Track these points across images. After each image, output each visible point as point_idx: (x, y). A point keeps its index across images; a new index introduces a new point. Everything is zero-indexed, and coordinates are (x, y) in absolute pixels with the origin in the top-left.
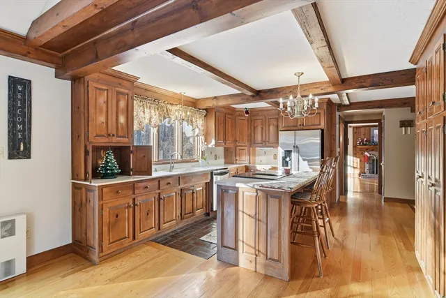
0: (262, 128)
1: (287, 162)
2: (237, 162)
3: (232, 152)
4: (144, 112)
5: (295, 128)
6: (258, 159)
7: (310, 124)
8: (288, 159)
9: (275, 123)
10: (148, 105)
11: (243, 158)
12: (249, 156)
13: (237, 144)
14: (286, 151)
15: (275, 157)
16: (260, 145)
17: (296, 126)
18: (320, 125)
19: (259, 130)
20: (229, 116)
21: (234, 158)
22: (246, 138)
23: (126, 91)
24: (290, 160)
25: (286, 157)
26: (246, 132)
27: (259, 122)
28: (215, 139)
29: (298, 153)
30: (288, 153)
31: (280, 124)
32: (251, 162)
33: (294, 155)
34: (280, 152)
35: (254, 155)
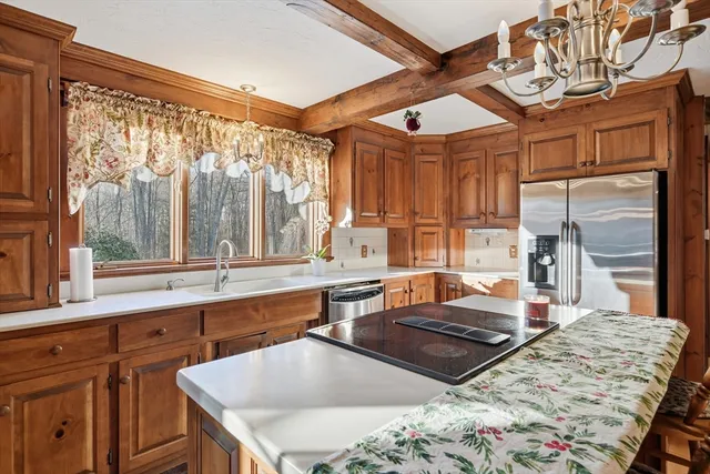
0: (478, 181)
1: (544, 269)
2: (418, 263)
3: (405, 240)
4: (127, 134)
5: (567, 173)
6: (470, 255)
7: (617, 157)
8: (546, 260)
9: (512, 167)
10: (145, 117)
11: (433, 254)
12: (448, 247)
13: (418, 220)
14: (539, 239)
15: (514, 251)
16: (475, 222)
17: (573, 167)
18: (652, 157)
19: (471, 187)
20: (395, 154)
21: (410, 254)
22: (438, 207)
23: (27, 63)
24: (553, 262)
25: (540, 256)
26: (439, 191)
27: (470, 166)
28: (354, 208)
29: (579, 242)
30: (547, 244)
31: (524, 165)
32: (452, 263)
33: (565, 250)
34: (526, 240)
35: (461, 245)
